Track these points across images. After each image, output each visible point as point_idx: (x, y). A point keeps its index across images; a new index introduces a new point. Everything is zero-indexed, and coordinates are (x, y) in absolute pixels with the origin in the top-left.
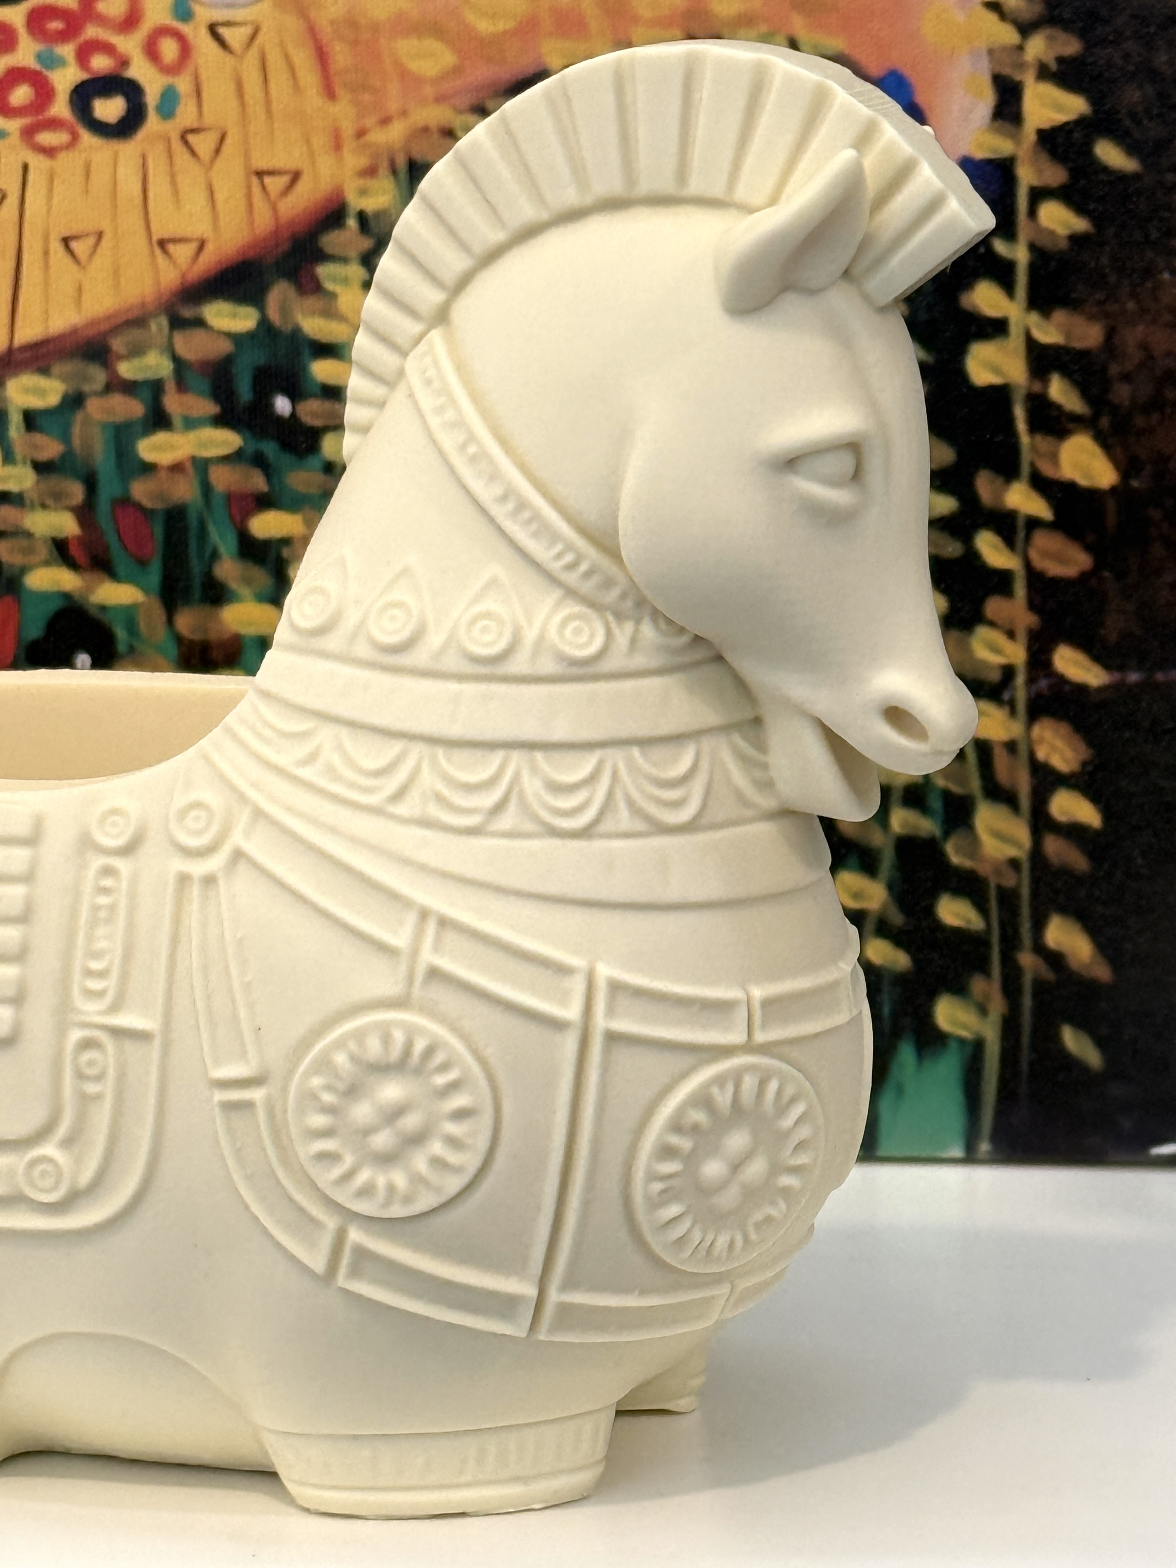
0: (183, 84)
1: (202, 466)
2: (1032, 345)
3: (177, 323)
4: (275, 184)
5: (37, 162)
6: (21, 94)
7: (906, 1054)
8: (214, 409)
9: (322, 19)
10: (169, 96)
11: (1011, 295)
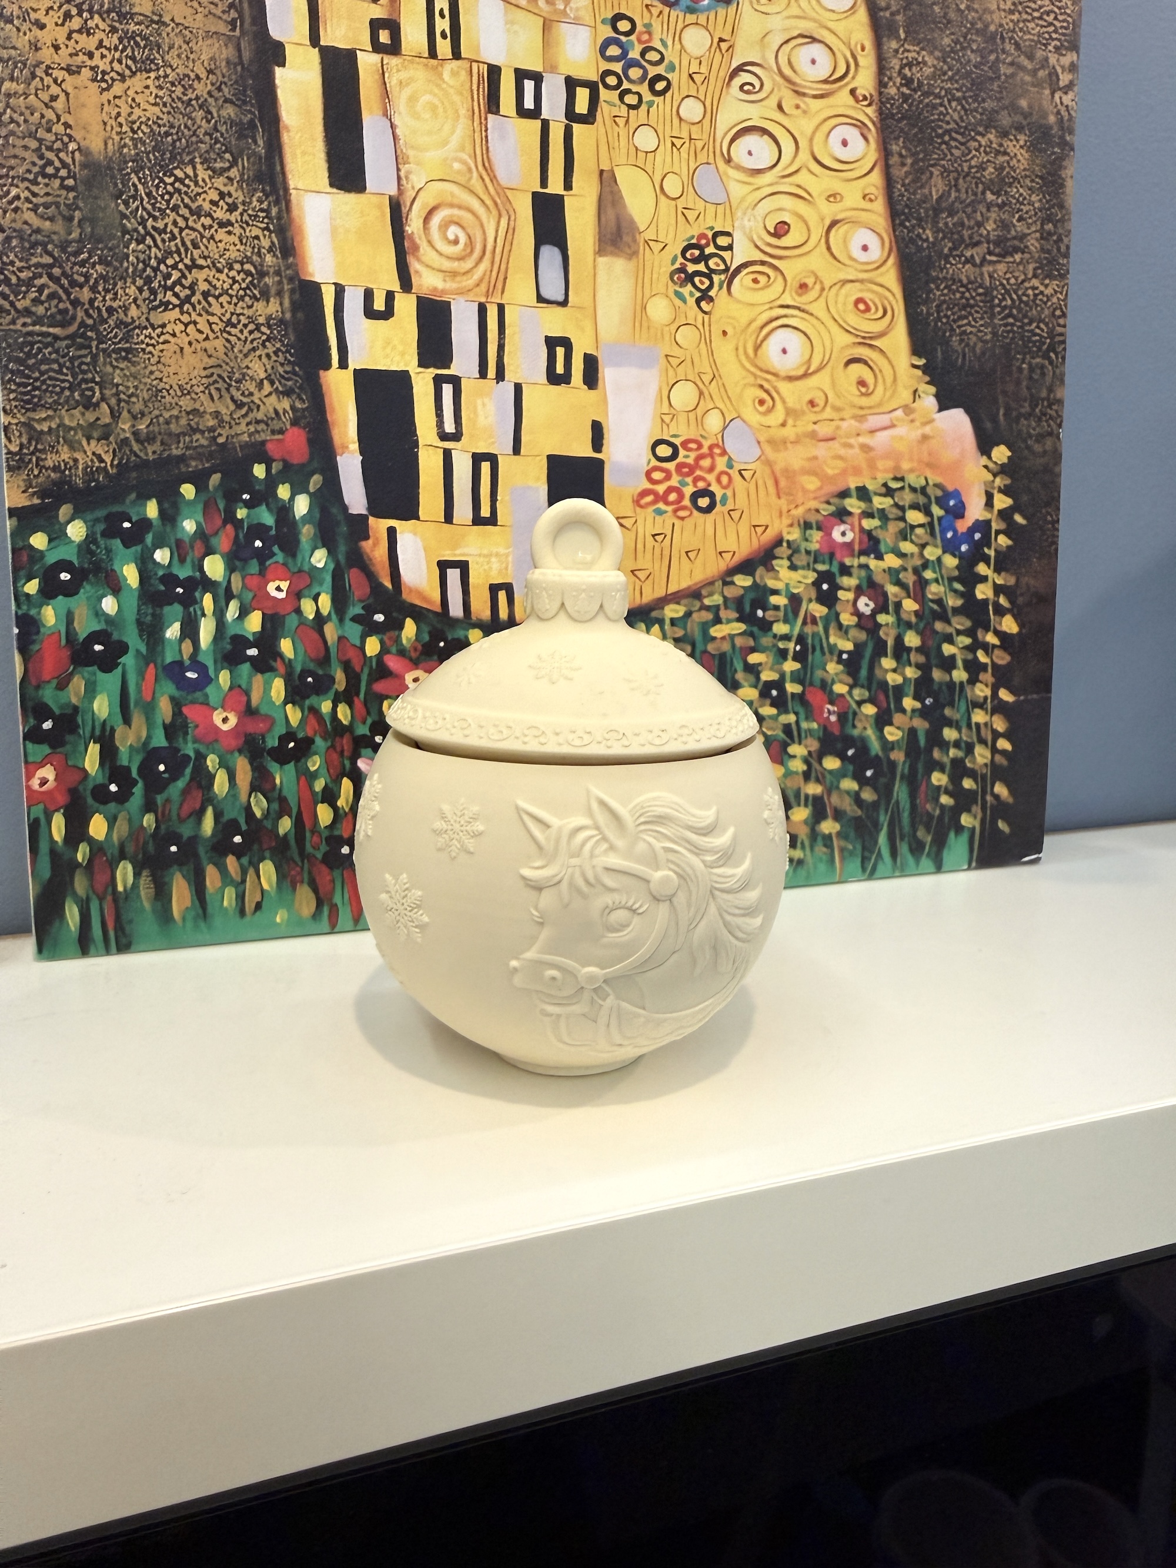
0: (729, 493)
1: (732, 637)
2: (995, 585)
3: (725, 583)
4: (759, 530)
5: (677, 522)
6: (673, 497)
7: (952, 835)
8: (737, 615)
9: (778, 468)
10: (724, 498)
11: (989, 568)
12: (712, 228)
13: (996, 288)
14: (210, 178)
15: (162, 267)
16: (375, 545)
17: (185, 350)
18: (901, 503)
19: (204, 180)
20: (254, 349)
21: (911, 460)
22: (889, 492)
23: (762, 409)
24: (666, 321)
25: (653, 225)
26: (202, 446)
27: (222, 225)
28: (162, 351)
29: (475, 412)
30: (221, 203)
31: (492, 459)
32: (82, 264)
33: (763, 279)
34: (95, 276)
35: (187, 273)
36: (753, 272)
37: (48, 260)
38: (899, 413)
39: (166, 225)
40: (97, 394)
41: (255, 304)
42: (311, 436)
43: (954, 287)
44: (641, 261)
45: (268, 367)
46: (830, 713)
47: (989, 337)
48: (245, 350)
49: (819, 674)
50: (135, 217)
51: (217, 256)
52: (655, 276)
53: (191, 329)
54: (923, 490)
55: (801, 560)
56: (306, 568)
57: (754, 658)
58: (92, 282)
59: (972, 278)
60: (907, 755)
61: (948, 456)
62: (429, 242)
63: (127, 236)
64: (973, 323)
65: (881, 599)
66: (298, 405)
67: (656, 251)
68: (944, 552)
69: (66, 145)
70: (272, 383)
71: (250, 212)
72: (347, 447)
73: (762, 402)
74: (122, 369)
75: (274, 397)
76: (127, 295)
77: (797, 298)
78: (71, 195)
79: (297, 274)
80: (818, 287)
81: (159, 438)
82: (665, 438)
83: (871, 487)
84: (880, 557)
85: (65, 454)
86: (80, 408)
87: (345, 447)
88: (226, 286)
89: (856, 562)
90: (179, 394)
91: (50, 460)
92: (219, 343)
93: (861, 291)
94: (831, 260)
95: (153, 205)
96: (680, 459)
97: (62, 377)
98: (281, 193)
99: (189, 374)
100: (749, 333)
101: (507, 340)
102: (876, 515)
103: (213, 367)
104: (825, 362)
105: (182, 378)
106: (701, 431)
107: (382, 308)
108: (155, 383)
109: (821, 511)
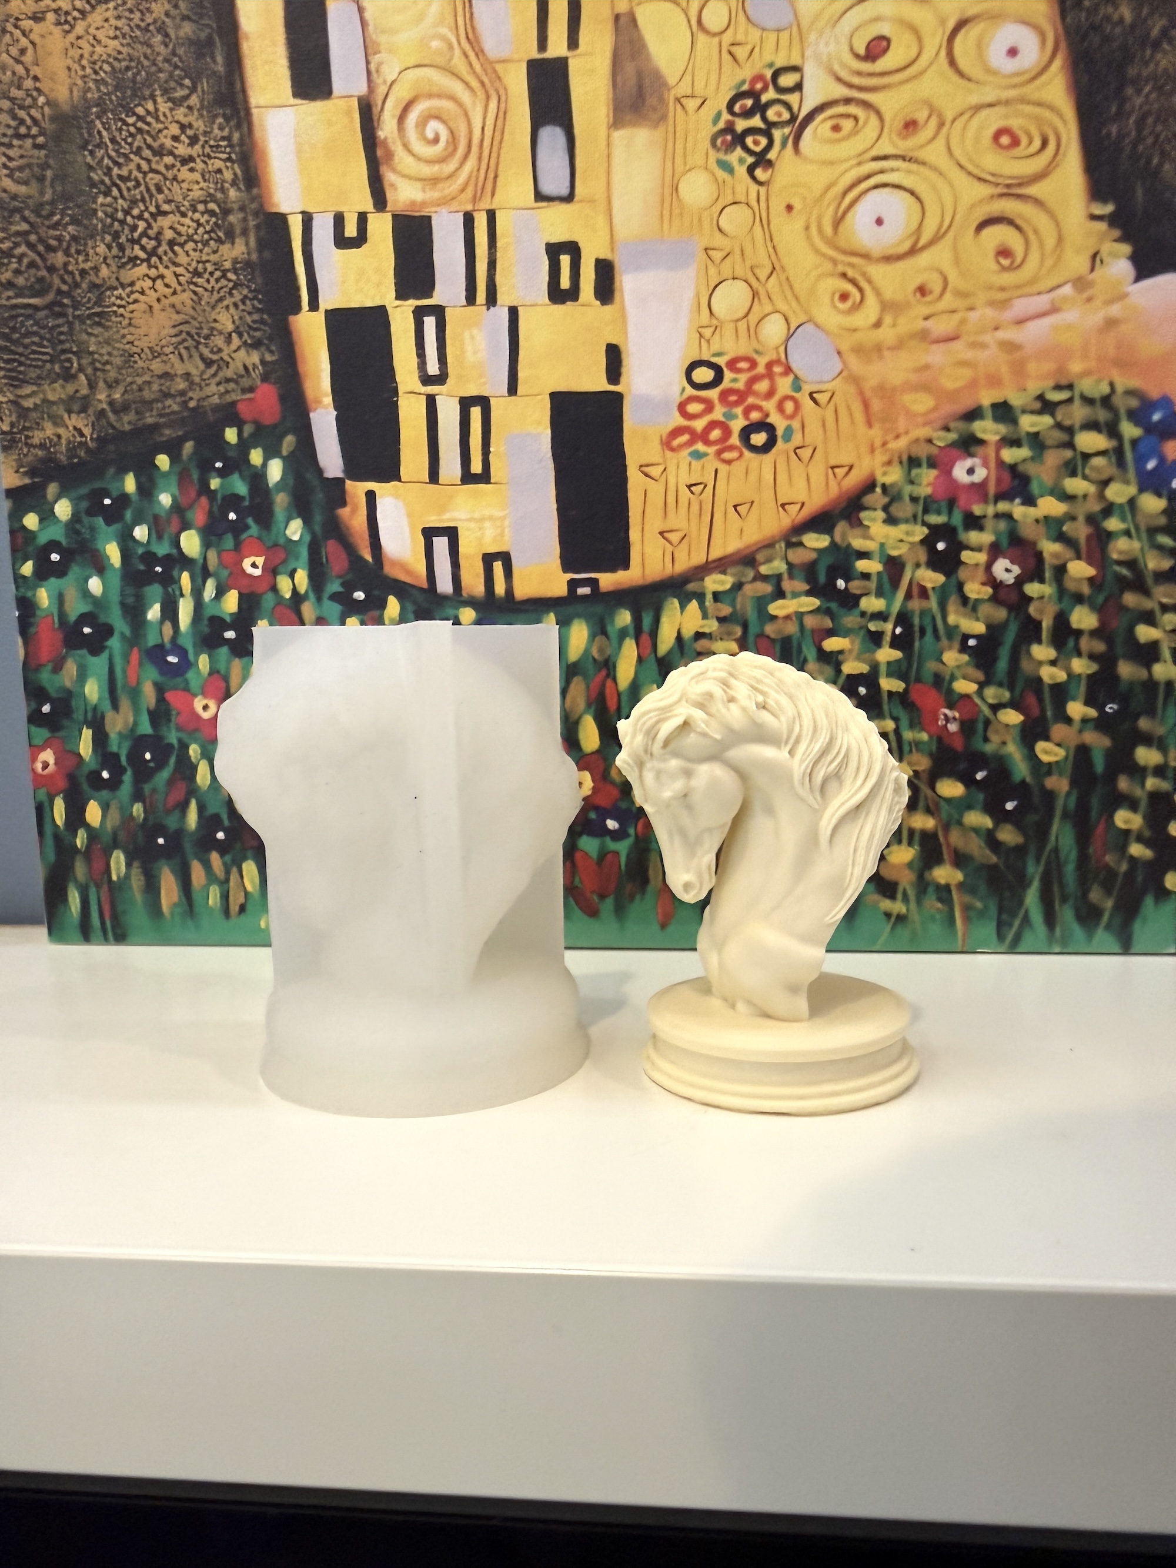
0: (796, 424)
1: (800, 615)
4: (840, 472)
5: (723, 468)
6: (716, 434)
7: (1149, 901)
8: (806, 587)
9: (868, 385)
10: (789, 431)
12: (771, 65)
14: (171, 110)
15: (129, 219)
16: (353, 512)
17: (154, 309)
18: (1067, 422)
19: (165, 115)
20: (221, 300)
21: (1086, 358)
22: (1047, 407)
23: (843, 307)
24: (703, 204)
25: (688, 78)
26: (174, 412)
27: (184, 161)
28: (132, 312)
29: (462, 346)
30: (183, 137)
32: (55, 226)
33: (847, 125)
34: (68, 238)
35: (151, 221)
36: (831, 117)
37: (25, 227)
38: (1067, 290)
39: (130, 172)
40: (75, 365)
41: (221, 247)
42: (283, 392)
44: (671, 129)
45: (236, 318)
46: (950, 720)
48: (212, 302)
49: (931, 666)
50: (101, 168)
51: (179, 199)
52: (689, 145)
53: (159, 282)
54: (1106, 401)
55: (904, 509)
56: (281, 541)
57: (832, 644)
58: (65, 244)
60: (1073, 783)
61: (1152, 347)
62: (405, 146)
63: (95, 190)
65: (1032, 562)
66: (268, 357)
67: (691, 110)
68: (1141, 491)
69: (36, 100)
70: (240, 335)
71: (212, 143)
72: (321, 401)
73: (844, 297)
74: (96, 336)
75: (242, 351)
76: (97, 254)
77: (900, 143)
78: (43, 154)
79: (262, 206)
80: (933, 123)
81: (133, 407)
82: (705, 357)
83: (1016, 402)
84: (1030, 501)
85: (49, 430)
86: (61, 381)
87: (318, 402)
88: (191, 231)
89: (990, 510)
90: (150, 357)
91: (37, 437)
92: (186, 297)
93: (1006, 116)
94: (957, 79)
95: (117, 152)
96: (726, 383)
97: (43, 350)
99: (159, 333)
100: (825, 203)
101: (498, 255)
102: (1025, 441)
103: (181, 324)
104: (943, 230)
105: (152, 340)
106: (755, 344)
107: (354, 234)
108: (127, 347)
109: (935, 442)
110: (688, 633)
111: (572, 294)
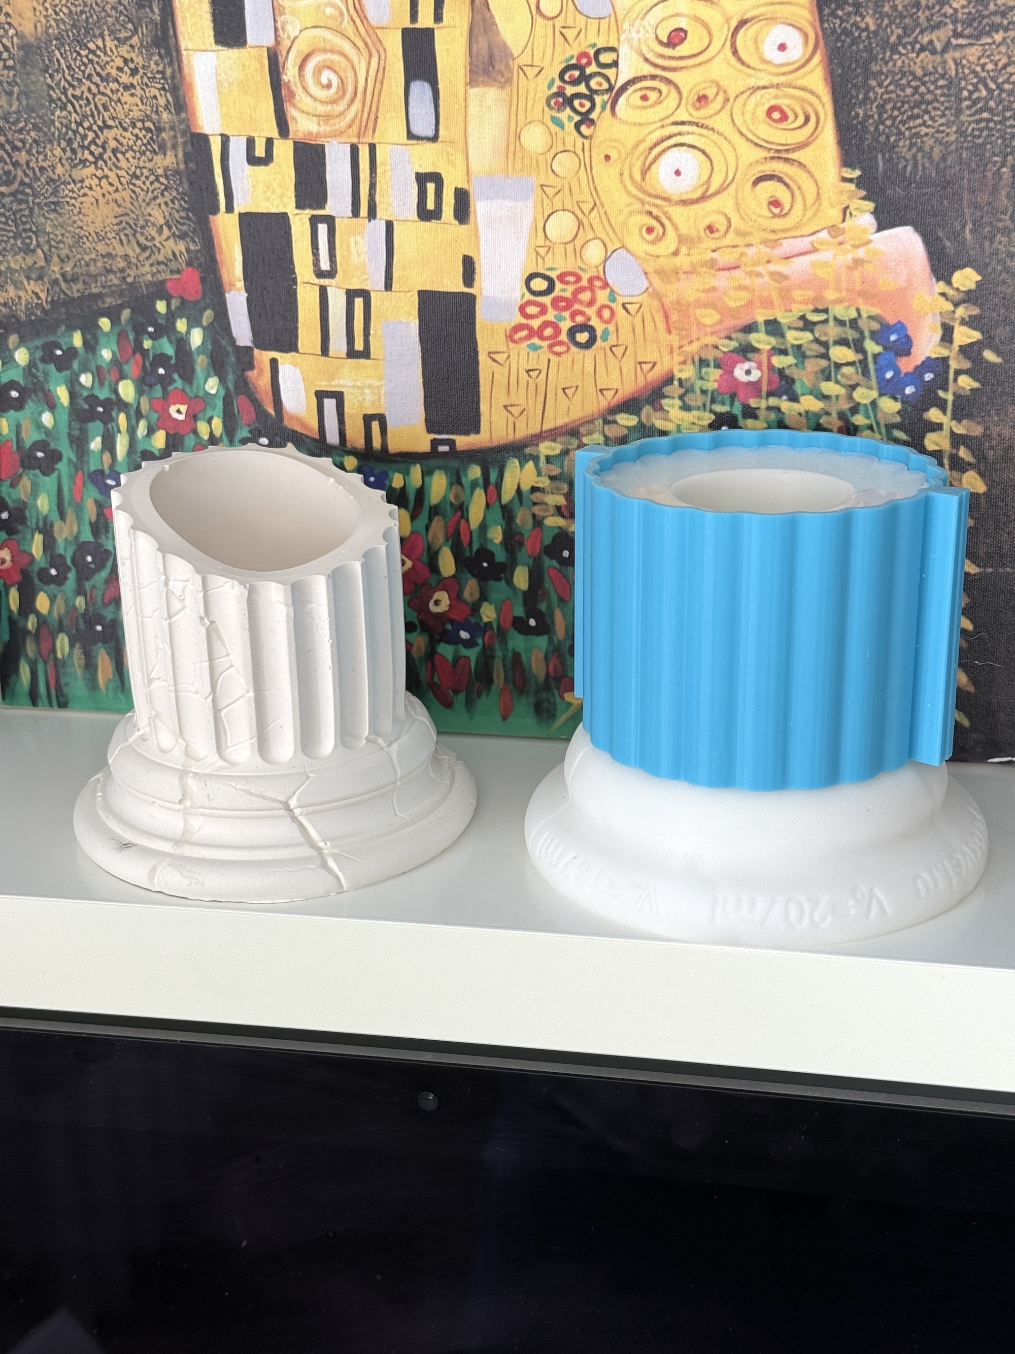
0: (611, 327)
2: (953, 434)
3: (606, 422)
4: (646, 367)
5: (554, 359)
6: (548, 332)
9: (667, 301)
10: (606, 332)
11: (945, 413)
12: (594, 45)
13: (965, 79)
14: (116, 47)
15: (81, 129)
16: (260, 374)
17: (100, 202)
18: (823, 338)
19: (111, 50)
20: (155, 198)
21: (838, 289)
22: (807, 325)
23: (649, 238)
24: (540, 150)
25: (528, 50)
26: (116, 285)
27: (126, 88)
28: (81, 203)
29: (348, 251)
30: (126, 69)
31: (365, 294)
32: (20, 131)
33: (653, 96)
34: (30, 141)
35: (99, 133)
36: (641, 89)
38: (824, 235)
39: (83, 92)
40: (34, 242)
41: (155, 157)
42: (202, 275)
43: (904, 82)
44: (515, 89)
47: (953, 138)
48: (147, 200)
50: (59, 89)
51: (123, 117)
52: (530, 103)
53: (104, 181)
54: (854, 324)
55: (695, 399)
56: (201, 394)
58: (28, 146)
59: (931, 68)
61: (888, 283)
62: (304, 88)
63: (53, 105)
64: (929, 123)
66: (192, 247)
67: (531, 76)
68: (881, 395)
69: (6, 31)
70: (170, 228)
71: (149, 75)
72: (234, 285)
73: (650, 230)
74: (52, 220)
75: (172, 240)
76: (54, 155)
77: (694, 113)
78: (12, 73)
79: (189, 128)
80: (720, 98)
81: (81, 279)
82: (541, 271)
83: (783, 321)
84: (794, 398)
85: (12, 292)
86: (22, 254)
87: (232, 285)
88: (131, 143)
89: (763, 404)
90: (96, 240)
91: (2, 297)
92: (126, 194)
93: (777, 97)
94: (739, 66)
95: (72, 76)
96: (557, 292)
97: (7, 228)
98: (174, 54)
99: (103, 222)
100: (635, 157)
101: (378, 179)
102: (790, 351)
103: (121, 215)
104: (728, 181)
105: (99, 226)
106: (579, 263)
107: (263, 155)
108: (77, 231)
109: (721, 348)
110: (526, 488)
111: (436, 215)
